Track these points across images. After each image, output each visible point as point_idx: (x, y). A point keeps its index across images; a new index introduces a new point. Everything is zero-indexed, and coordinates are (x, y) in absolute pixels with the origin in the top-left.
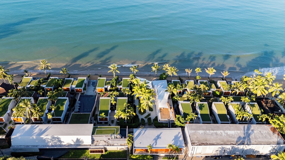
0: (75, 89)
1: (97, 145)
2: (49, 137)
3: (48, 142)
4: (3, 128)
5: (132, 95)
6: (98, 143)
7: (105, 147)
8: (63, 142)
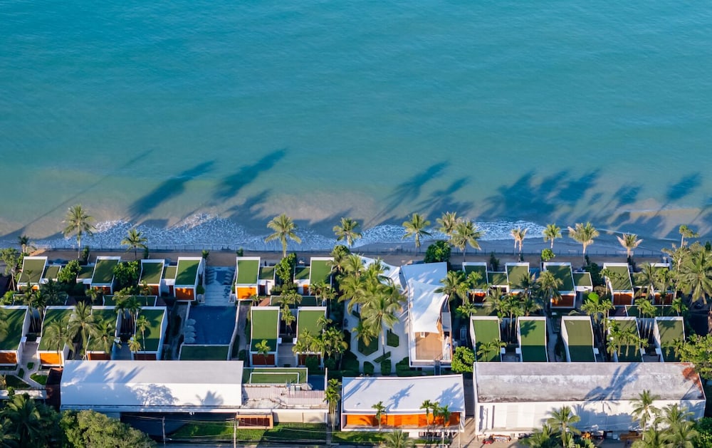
0: (174, 288)
1: (256, 407)
2: (145, 387)
3: (142, 397)
4: (19, 378)
5: (339, 301)
6: (257, 403)
7: (274, 411)
8: (176, 399)
